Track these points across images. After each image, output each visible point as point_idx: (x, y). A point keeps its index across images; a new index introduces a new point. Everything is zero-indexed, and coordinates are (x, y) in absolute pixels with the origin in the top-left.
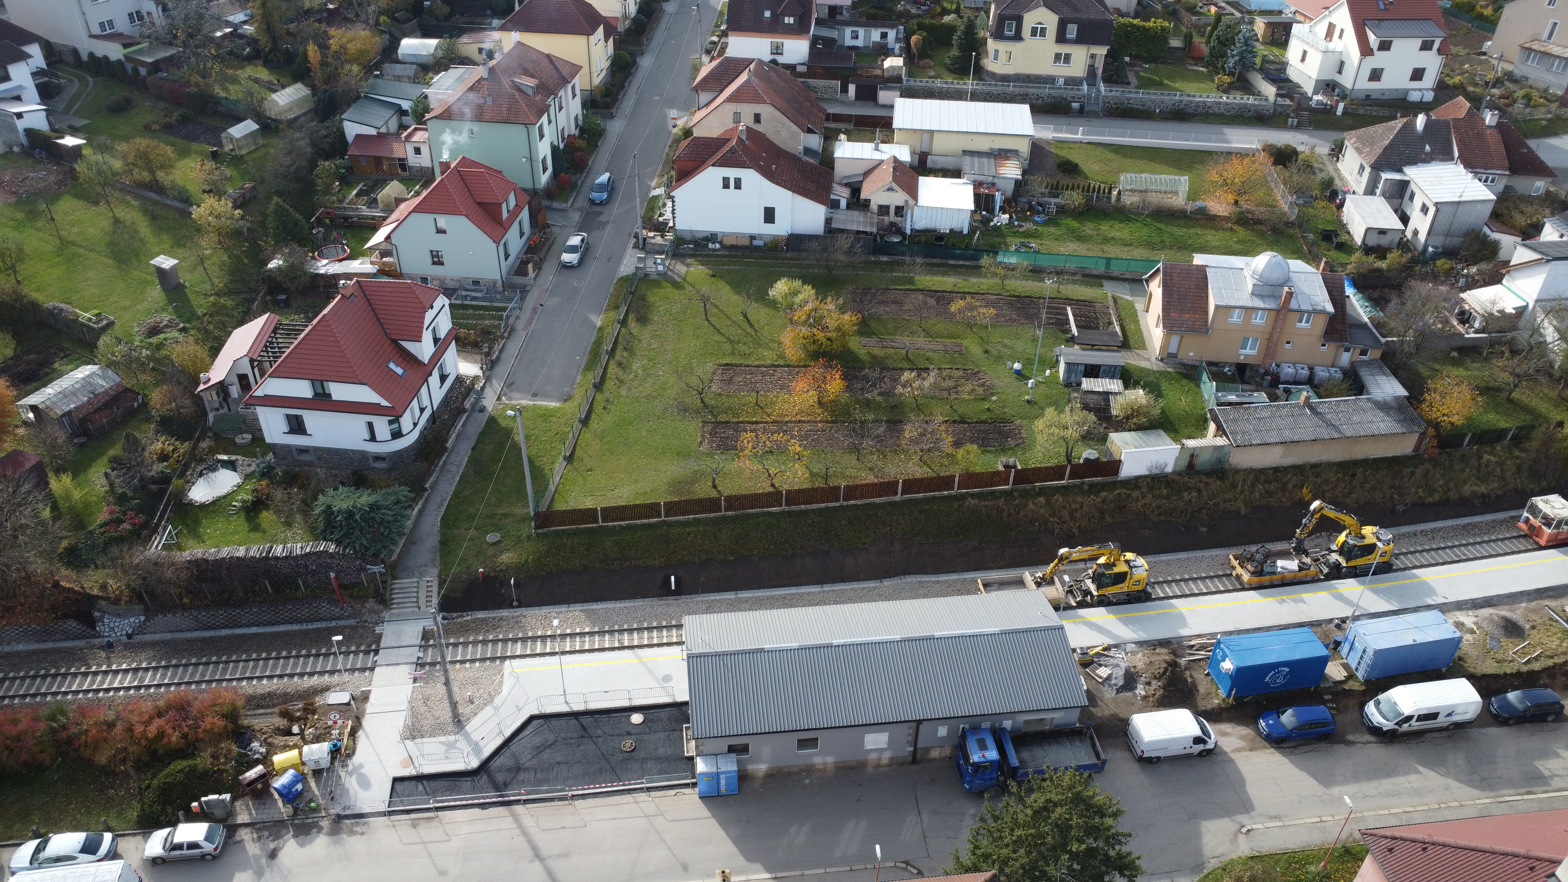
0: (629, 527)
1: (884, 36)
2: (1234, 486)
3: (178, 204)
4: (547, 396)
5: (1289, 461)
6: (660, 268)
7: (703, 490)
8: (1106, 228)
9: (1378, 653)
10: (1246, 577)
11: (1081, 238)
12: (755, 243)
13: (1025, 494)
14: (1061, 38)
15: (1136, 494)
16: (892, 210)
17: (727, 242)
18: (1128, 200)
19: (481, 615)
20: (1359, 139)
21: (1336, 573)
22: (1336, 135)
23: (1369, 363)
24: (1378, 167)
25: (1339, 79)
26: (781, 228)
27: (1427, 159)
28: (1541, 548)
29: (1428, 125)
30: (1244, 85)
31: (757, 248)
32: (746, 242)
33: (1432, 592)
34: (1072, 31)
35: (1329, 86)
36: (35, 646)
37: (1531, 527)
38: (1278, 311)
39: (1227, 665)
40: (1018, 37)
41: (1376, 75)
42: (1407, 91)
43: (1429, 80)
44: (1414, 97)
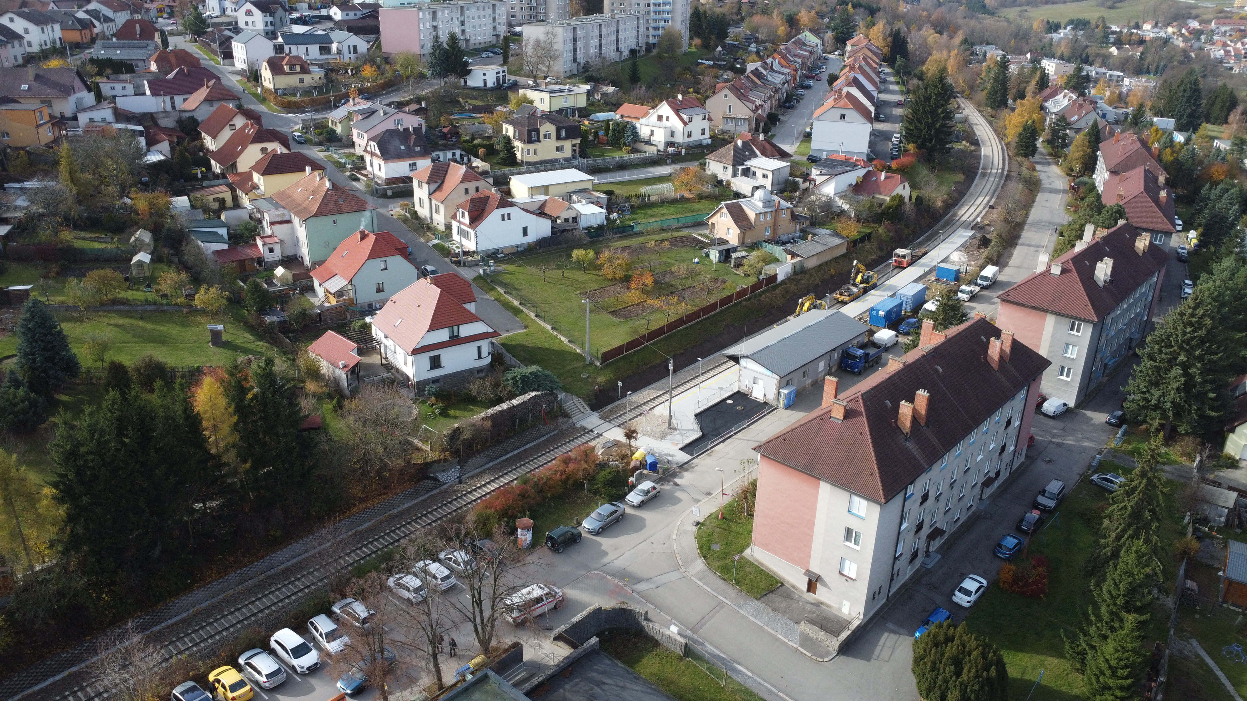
0: (635, 352)
1: (454, 154)
2: (811, 276)
4: (513, 330)
5: (819, 263)
6: (492, 268)
7: (643, 331)
8: (656, 211)
9: (913, 296)
10: (847, 299)
11: (653, 216)
12: (519, 249)
13: (755, 296)
15: (788, 285)
16: (570, 220)
17: (506, 252)
18: (654, 198)
19: (609, 407)
21: (866, 291)
22: (702, 161)
24: (735, 165)
25: (673, 140)
26: (532, 237)
27: (749, 158)
28: (904, 268)
29: (743, 143)
30: (635, 150)
31: (521, 251)
32: (515, 250)
33: (896, 287)
34: (563, 134)
35: (669, 144)
37: (899, 262)
39: (882, 313)
40: (538, 140)
41: (689, 136)
42: (701, 140)
43: (707, 135)
44: (705, 142)
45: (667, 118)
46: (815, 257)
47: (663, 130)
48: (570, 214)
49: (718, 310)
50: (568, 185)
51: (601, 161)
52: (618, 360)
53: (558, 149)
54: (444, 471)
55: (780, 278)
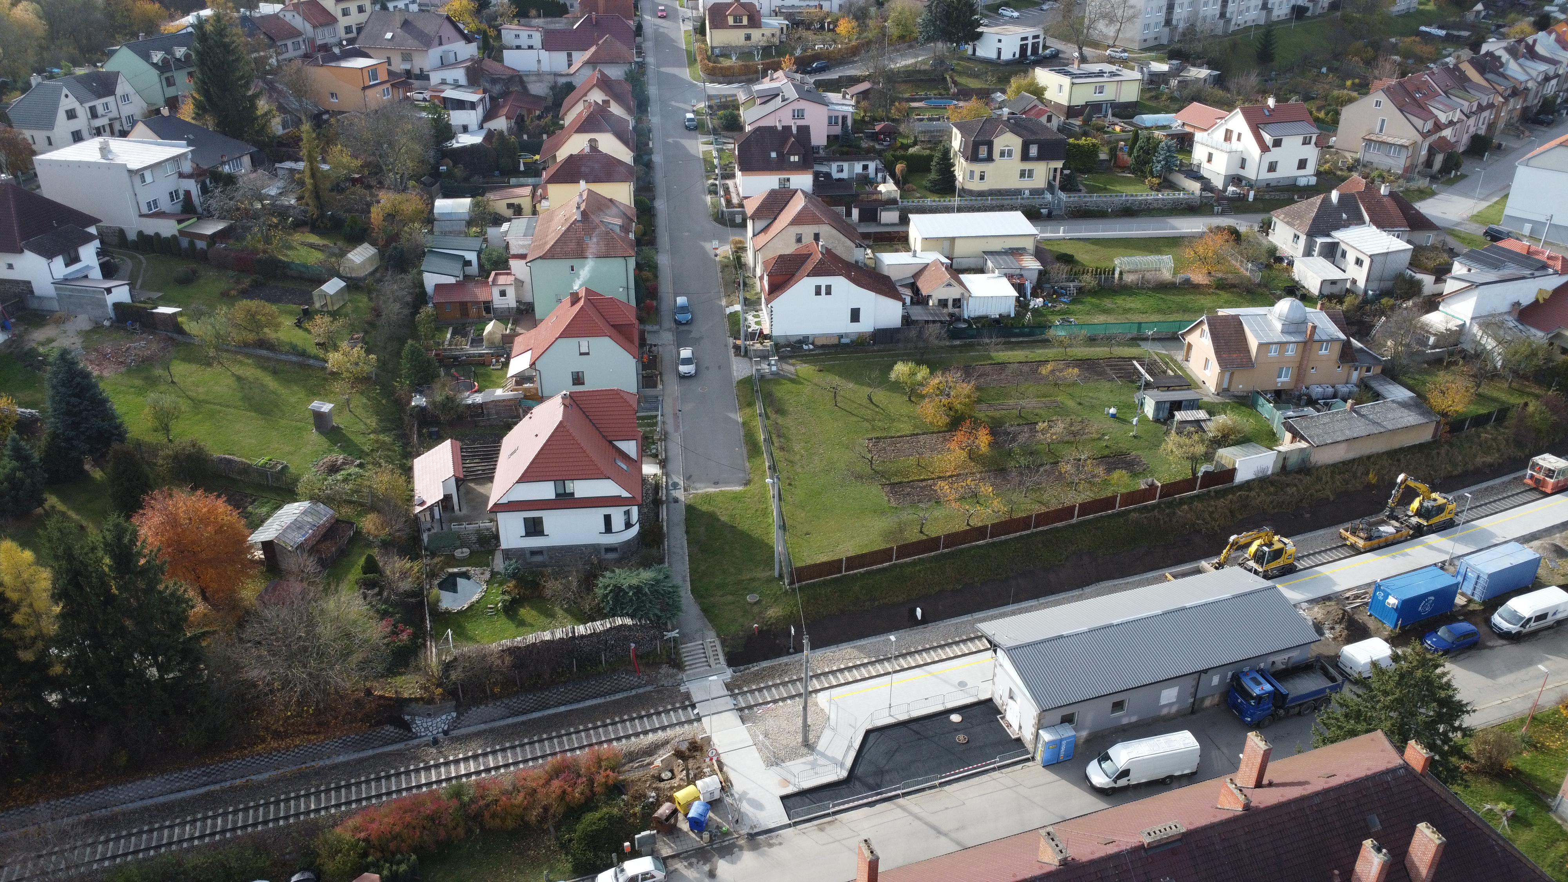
0: (867, 572)
1: (865, 167)
2: (1319, 479)
3: (294, 359)
4: (727, 483)
5: (1350, 455)
6: (774, 368)
7: (912, 535)
8: (1122, 301)
9: (1491, 576)
10: (1361, 543)
11: (1106, 311)
12: (843, 341)
13: (1170, 505)
14: (1025, 157)
15: (1252, 494)
16: (950, 303)
17: (819, 342)
18: (1129, 278)
19: (765, 664)
20: (1286, 215)
21: (1419, 532)
22: (1264, 216)
23: (1374, 377)
24: (1311, 234)
25: (1242, 173)
26: (866, 325)
27: (1346, 225)
28: (1547, 495)
29: (1341, 198)
30: (1168, 184)
31: (846, 345)
32: (836, 341)
33: (1493, 535)
34: (1034, 151)
35: (1236, 180)
36: (356, 756)
37: (1537, 481)
38: (1305, 343)
39: (1392, 601)
40: (990, 159)
41: (1272, 167)
42: (1296, 178)
43: (1311, 168)
44: (1302, 182)
45: (1239, 135)
46: (1343, 446)
47: (1225, 156)
48: (954, 293)
49: (1074, 521)
50: (989, 240)
51: (1094, 200)
52: (824, 583)
53: (1022, 174)
54: (429, 715)
55: (1241, 476)
